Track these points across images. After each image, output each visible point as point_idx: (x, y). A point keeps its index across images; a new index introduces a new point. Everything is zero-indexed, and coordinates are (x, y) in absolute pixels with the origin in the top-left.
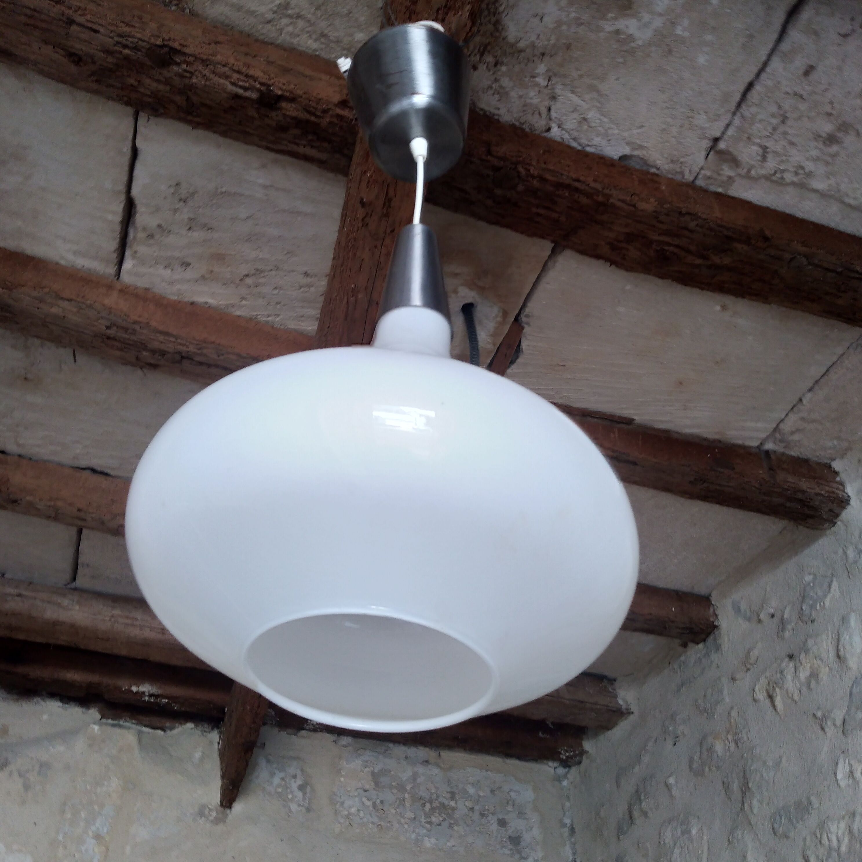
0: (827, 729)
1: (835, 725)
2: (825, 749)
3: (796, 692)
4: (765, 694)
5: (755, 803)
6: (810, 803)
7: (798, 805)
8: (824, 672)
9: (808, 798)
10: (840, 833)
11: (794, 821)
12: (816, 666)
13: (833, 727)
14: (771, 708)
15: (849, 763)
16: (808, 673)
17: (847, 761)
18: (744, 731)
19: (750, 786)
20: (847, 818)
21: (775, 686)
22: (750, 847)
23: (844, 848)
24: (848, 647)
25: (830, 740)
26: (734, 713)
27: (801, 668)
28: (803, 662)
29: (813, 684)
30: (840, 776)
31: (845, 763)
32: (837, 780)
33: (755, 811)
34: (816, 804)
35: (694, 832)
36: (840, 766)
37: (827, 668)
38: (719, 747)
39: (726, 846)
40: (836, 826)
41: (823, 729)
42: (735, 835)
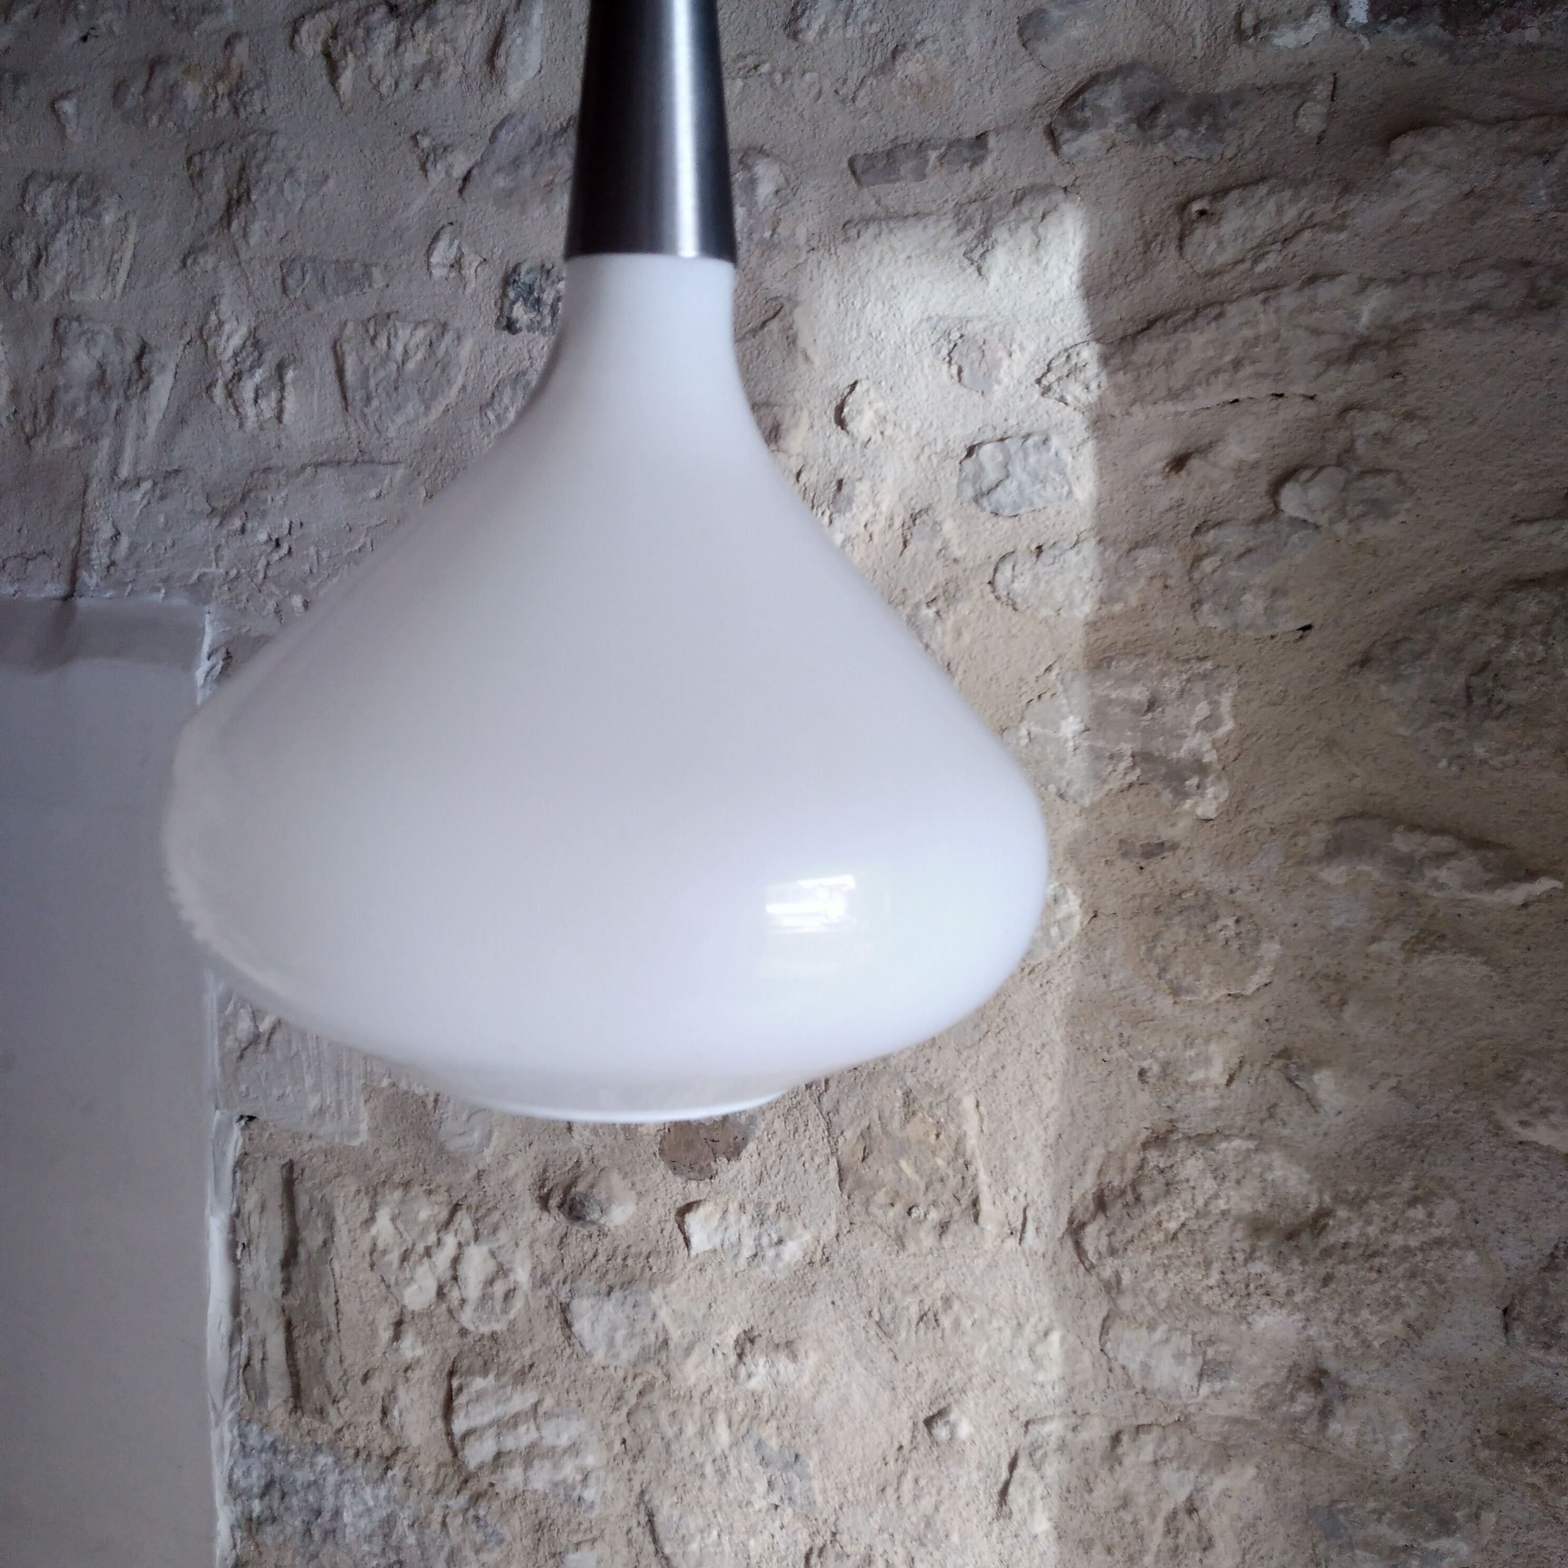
0: (432, 174)
1: (448, 174)
2: (419, 202)
3: (389, 81)
4: (319, 47)
5: (256, 229)
6: (368, 275)
7: (344, 267)
8: (453, 71)
9: (367, 267)
10: (413, 343)
11: (330, 290)
12: (440, 53)
13: (443, 175)
14: (325, 79)
15: (459, 248)
16: (421, 59)
17: (456, 242)
18: (257, 95)
19: (254, 197)
20: (430, 326)
21: (348, 48)
22: (228, 290)
23: (411, 366)
24: (514, 58)
25: (432, 193)
26: (241, 49)
27: (410, 45)
28: (420, 37)
29: (426, 85)
30: (434, 260)
31: (451, 245)
32: (429, 264)
33: (253, 240)
34: (379, 283)
35: (108, 219)
36: (442, 245)
37: (461, 68)
38: (192, 92)
39: (176, 268)
40: (409, 331)
41: (423, 168)
42: (201, 260)
